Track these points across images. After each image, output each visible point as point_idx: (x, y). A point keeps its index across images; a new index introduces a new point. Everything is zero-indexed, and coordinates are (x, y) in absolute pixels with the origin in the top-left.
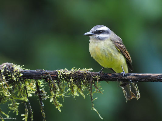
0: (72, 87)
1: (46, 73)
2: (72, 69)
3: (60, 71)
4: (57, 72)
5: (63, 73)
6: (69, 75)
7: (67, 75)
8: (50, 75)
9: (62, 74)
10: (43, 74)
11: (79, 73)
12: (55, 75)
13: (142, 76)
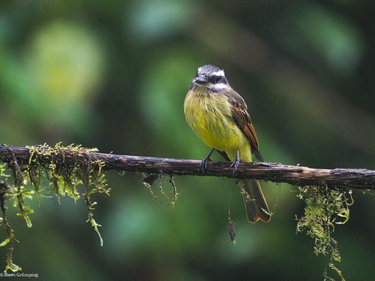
0: (55, 181)
1: (9, 151)
2: (57, 146)
3: (33, 147)
4: (29, 150)
5: (40, 153)
6: (49, 156)
7: (47, 156)
8: (16, 154)
9: (36, 153)
10: (3, 152)
11: (67, 154)
12: (24, 154)
13: (182, 163)
